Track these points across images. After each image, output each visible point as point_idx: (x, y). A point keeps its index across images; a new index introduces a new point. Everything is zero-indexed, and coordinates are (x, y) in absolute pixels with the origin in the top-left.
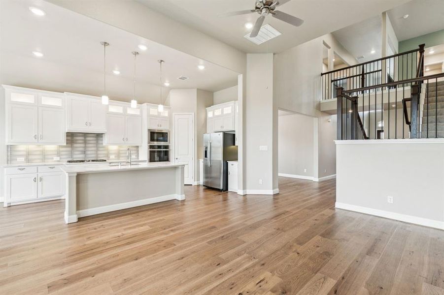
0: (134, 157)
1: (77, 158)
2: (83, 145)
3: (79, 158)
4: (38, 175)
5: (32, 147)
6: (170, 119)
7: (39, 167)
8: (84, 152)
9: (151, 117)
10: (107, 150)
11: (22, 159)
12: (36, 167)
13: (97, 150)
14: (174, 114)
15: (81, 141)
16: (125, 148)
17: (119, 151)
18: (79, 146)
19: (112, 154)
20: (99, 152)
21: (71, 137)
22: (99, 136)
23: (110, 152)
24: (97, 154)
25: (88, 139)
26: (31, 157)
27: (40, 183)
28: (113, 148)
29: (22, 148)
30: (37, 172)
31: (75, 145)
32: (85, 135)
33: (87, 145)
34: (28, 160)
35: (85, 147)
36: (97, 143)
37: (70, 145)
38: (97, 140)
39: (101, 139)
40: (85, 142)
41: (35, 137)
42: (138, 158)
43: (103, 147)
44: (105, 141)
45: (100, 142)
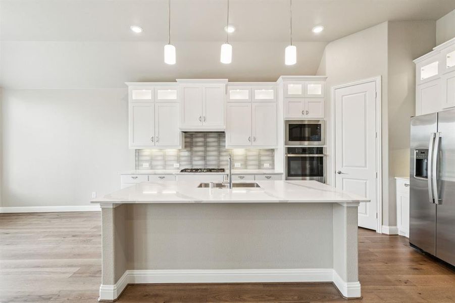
0: (267, 165)
1: (196, 165)
2: (202, 149)
3: (199, 165)
5: (154, 152)
6: (325, 99)
7: (150, 176)
8: (204, 158)
9: (290, 99)
10: (231, 155)
11: (147, 165)
12: (147, 176)
13: (219, 155)
14: (332, 89)
15: (201, 144)
16: (254, 152)
17: (246, 157)
18: (199, 150)
19: (238, 161)
20: (222, 158)
21: (190, 138)
22: (221, 135)
23: (235, 158)
24: (219, 161)
25: (209, 140)
26: (154, 163)
28: (239, 152)
29: (147, 152)
31: (195, 149)
32: (205, 134)
33: (208, 149)
34: (151, 167)
35: (206, 151)
36: (219, 146)
37: (189, 149)
38: (219, 142)
39: (223, 140)
40: (206, 145)
42: (273, 168)
43: (225, 151)
44: (228, 142)
45: (222, 144)
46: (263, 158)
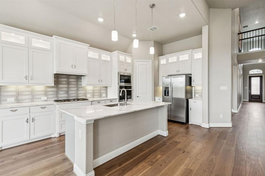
0: (104, 95)
1: (62, 97)
2: (66, 86)
3: (64, 97)
4: (30, 115)
5: (22, 88)
7: (31, 108)
8: (67, 92)
9: (120, 63)
10: (86, 90)
11: (13, 99)
12: (28, 108)
13: (78, 90)
14: (135, 61)
15: (65, 83)
16: (98, 88)
17: (94, 90)
18: (63, 86)
19: (89, 93)
20: (79, 92)
21: (58, 77)
22: (79, 77)
23: (87, 92)
24: (77, 94)
25: (71, 80)
26: (20, 98)
27: (32, 124)
28: (90, 88)
29: (12, 88)
30: (30, 113)
31: (60, 86)
32: (68, 76)
33: (70, 86)
34: (18, 101)
35: (68, 88)
36: (77, 84)
37: (56, 86)
38: (77, 81)
39: (81, 80)
40: (68, 83)
41: (26, 78)
42: (107, 97)
43: (82, 88)
44: (84, 82)
45: (79, 83)
46: (102, 91)
